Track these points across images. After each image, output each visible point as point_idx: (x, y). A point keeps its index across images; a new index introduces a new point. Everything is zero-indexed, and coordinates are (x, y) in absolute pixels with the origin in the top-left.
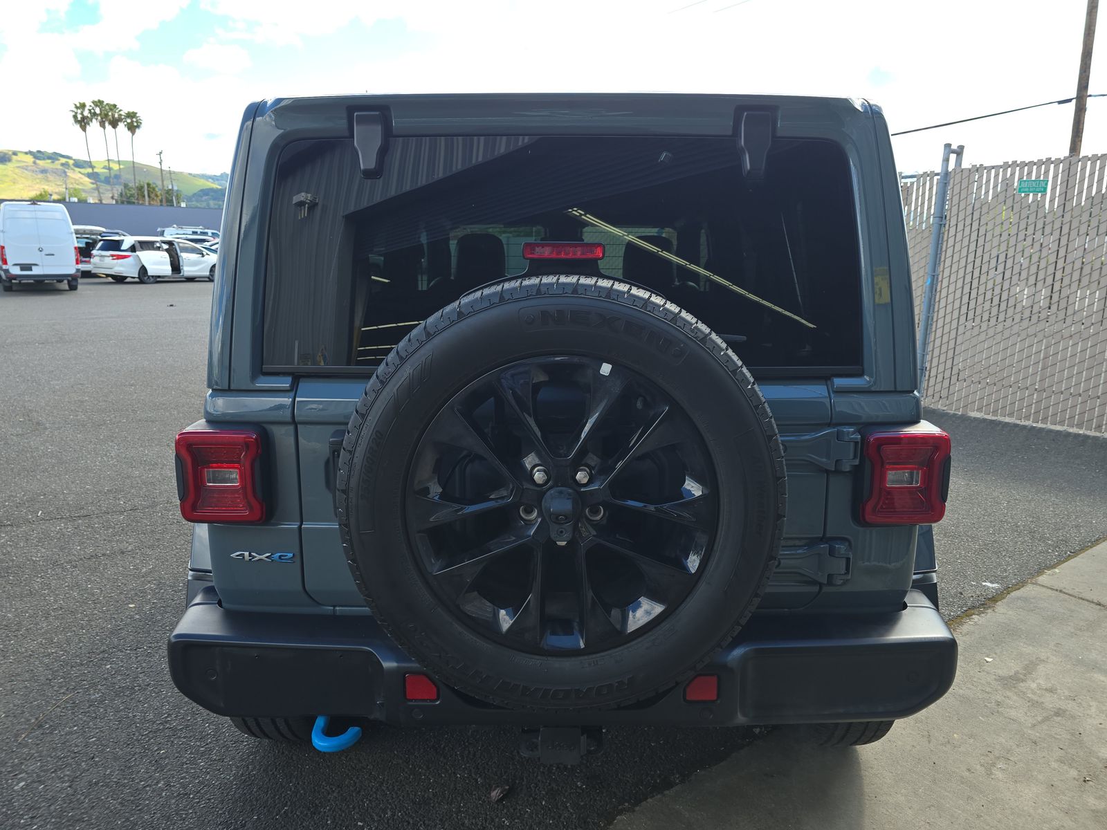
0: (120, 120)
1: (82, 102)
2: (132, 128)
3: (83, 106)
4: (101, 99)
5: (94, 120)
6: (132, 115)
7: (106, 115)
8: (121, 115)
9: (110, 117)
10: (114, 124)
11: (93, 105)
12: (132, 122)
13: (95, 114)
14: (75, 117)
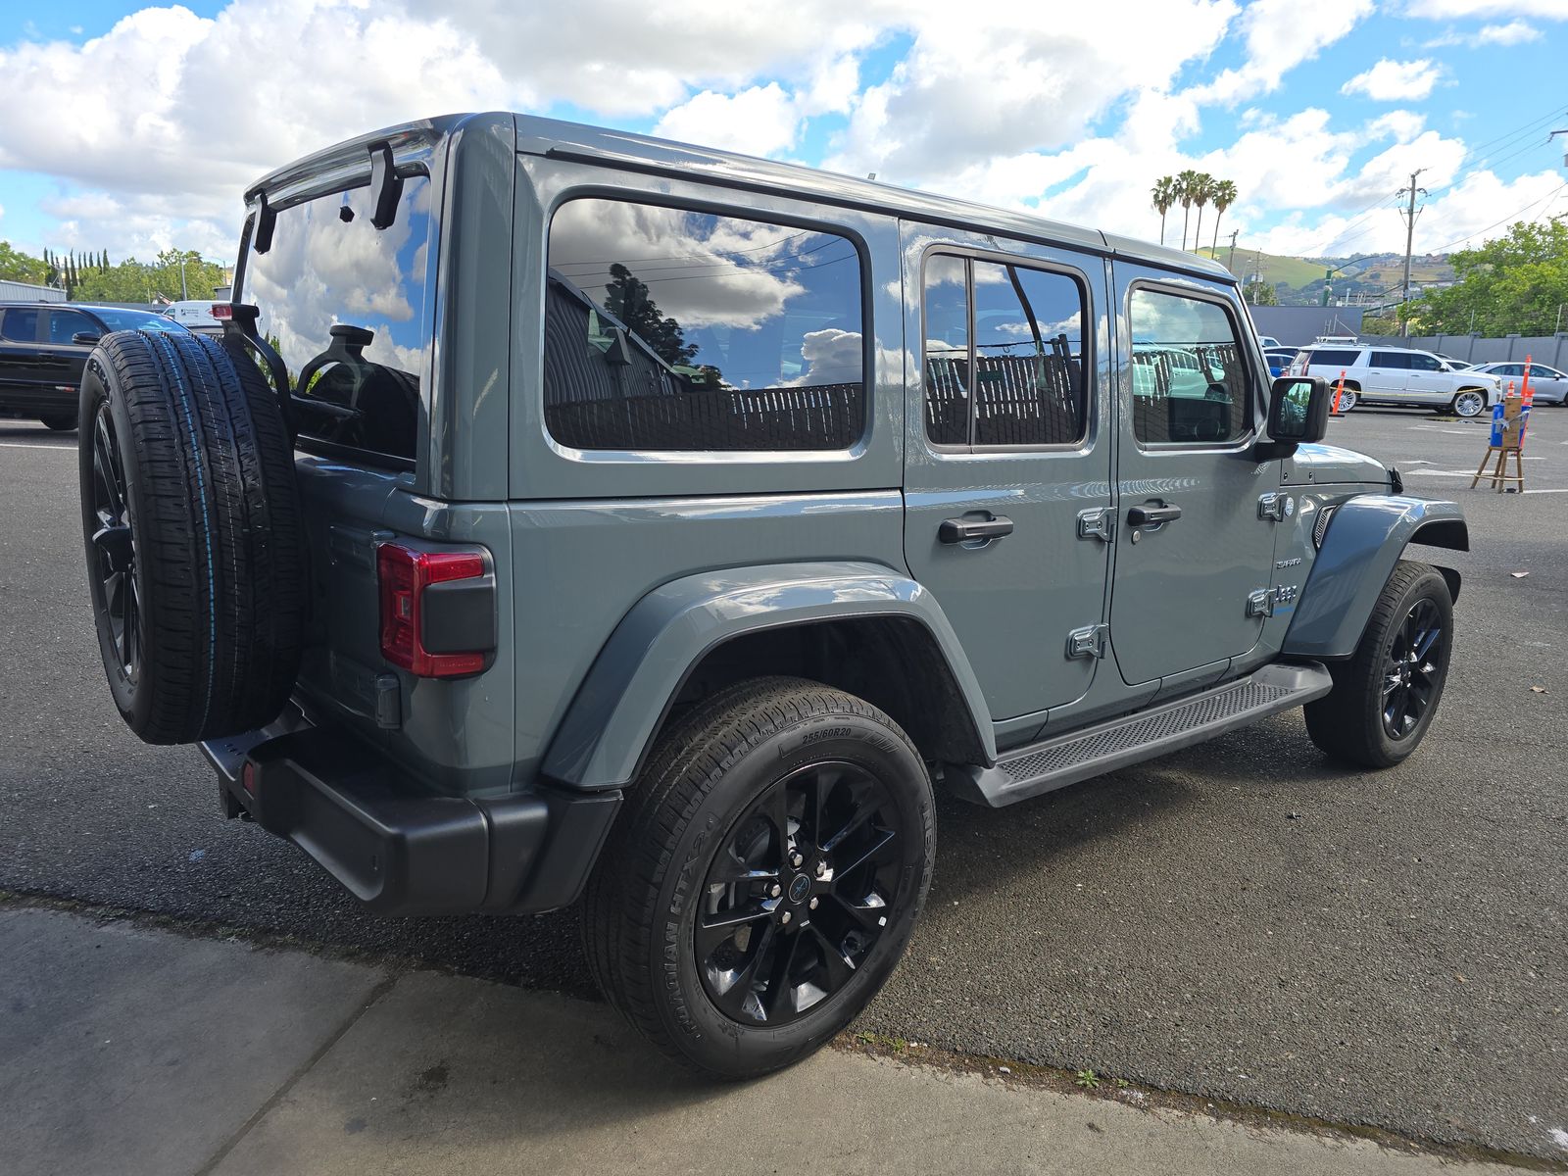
0: (1208, 195)
1: (1167, 176)
2: (1221, 204)
3: (1168, 180)
4: (1192, 170)
5: (1177, 198)
6: (1226, 186)
7: (1194, 190)
8: (1212, 187)
9: (1198, 192)
10: (1200, 202)
11: (1179, 178)
12: (1224, 195)
13: (1181, 190)
14: (1156, 196)
